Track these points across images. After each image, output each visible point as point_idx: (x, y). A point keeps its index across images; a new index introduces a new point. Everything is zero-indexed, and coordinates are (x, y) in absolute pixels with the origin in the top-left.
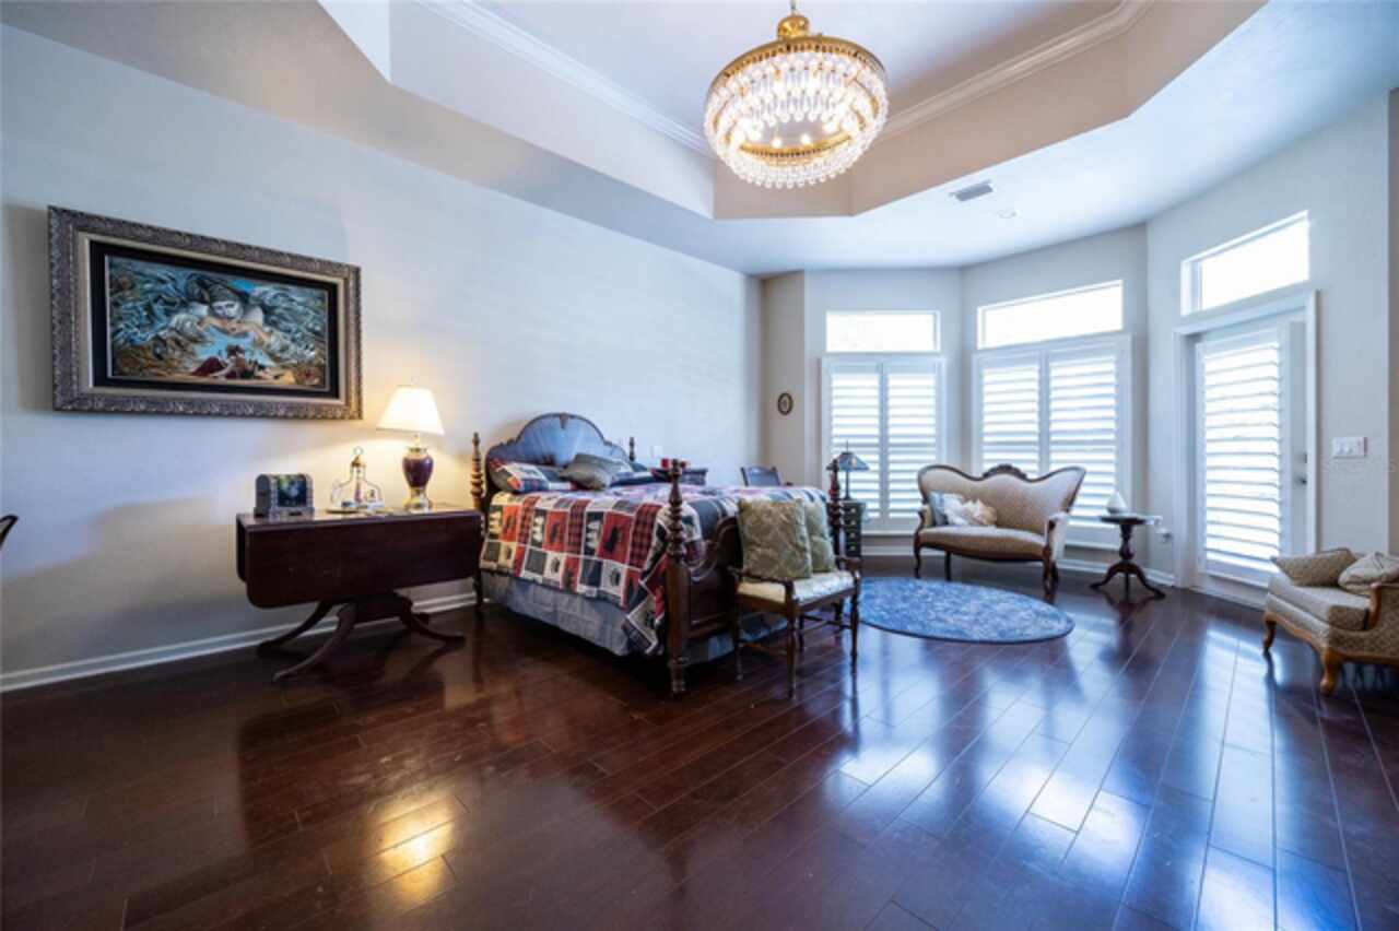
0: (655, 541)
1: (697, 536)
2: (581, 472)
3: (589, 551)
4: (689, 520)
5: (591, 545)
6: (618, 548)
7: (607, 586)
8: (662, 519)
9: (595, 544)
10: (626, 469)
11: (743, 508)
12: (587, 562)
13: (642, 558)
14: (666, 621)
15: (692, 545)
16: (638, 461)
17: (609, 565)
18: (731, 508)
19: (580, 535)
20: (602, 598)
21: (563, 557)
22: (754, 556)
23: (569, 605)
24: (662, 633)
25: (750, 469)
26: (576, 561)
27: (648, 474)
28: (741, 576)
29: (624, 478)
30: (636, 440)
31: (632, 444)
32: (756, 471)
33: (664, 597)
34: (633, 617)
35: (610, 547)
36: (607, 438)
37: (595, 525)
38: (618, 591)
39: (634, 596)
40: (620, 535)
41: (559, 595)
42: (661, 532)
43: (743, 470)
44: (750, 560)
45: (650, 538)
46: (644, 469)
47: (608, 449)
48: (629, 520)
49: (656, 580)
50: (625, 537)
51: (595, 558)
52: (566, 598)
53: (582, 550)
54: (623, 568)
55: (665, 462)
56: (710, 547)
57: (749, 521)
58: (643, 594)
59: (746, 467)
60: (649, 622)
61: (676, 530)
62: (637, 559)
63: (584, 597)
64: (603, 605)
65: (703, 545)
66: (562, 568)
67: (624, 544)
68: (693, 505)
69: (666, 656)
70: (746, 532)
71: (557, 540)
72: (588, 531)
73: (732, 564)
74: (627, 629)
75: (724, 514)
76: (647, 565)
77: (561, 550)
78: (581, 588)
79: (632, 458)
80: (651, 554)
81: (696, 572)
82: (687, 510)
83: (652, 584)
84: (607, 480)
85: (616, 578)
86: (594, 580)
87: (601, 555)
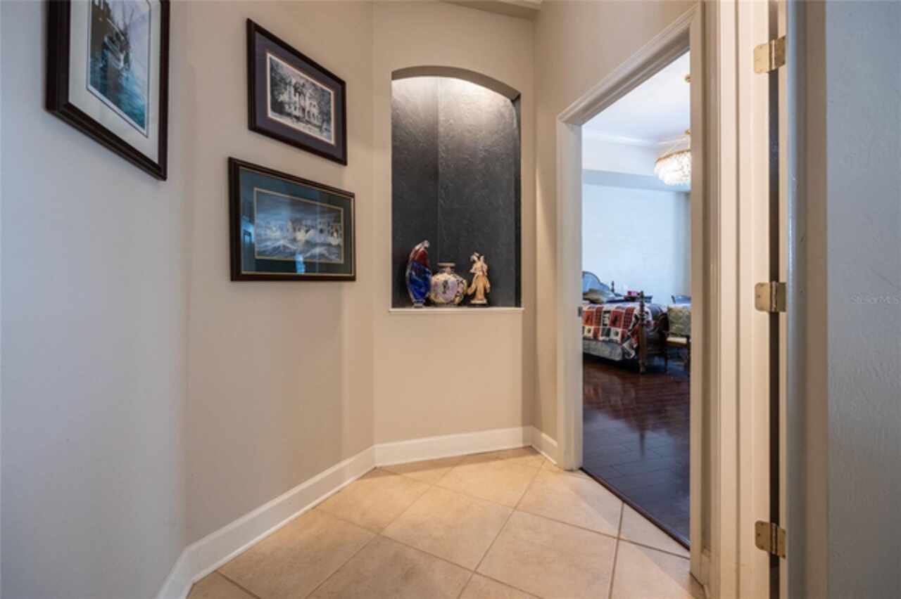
0: (634, 319)
1: (650, 318)
2: (594, 297)
3: (606, 325)
4: (647, 313)
5: (605, 323)
6: (617, 323)
7: (613, 337)
8: (636, 312)
9: (607, 322)
10: (612, 295)
11: (670, 310)
12: (604, 329)
13: (628, 326)
14: (638, 347)
15: (648, 322)
16: (616, 292)
17: (613, 329)
18: (665, 310)
19: (600, 319)
20: (611, 341)
21: (592, 328)
22: (674, 328)
23: (596, 345)
24: (637, 350)
25: (677, 296)
26: (599, 329)
27: (622, 298)
28: (668, 334)
29: (611, 299)
30: (615, 282)
31: (613, 284)
32: (680, 297)
33: (638, 338)
34: (626, 345)
35: (614, 322)
36: (602, 282)
37: (607, 315)
38: (618, 338)
39: (624, 339)
40: (619, 319)
41: (591, 342)
42: (636, 317)
43: (673, 297)
44: (673, 328)
45: (631, 319)
46: (620, 295)
47: (602, 287)
48: (622, 313)
49: (634, 333)
50: (621, 318)
51: (608, 327)
52: (594, 343)
53: (602, 324)
54: (620, 330)
55: (630, 293)
56: (655, 323)
57: (672, 314)
58: (629, 338)
59: (675, 296)
60: (631, 347)
61: (642, 315)
62: (626, 326)
63: (603, 341)
64: (611, 344)
65: (653, 322)
66: (592, 332)
67: (620, 321)
68: (649, 308)
69: (638, 359)
70: (670, 318)
71: (589, 321)
72: (604, 317)
73: (664, 329)
74: (623, 349)
75: (661, 311)
76: (631, 328)
77: (591, 324)
78: (601, 338)
79: (613, 290)
80: (632, 324)
81: (650, 332)
82: (646, 309)
83: (633, 334)
84: (604, 299)
85: (617, 334)
86: (608, 334)
87: (610, 325)
